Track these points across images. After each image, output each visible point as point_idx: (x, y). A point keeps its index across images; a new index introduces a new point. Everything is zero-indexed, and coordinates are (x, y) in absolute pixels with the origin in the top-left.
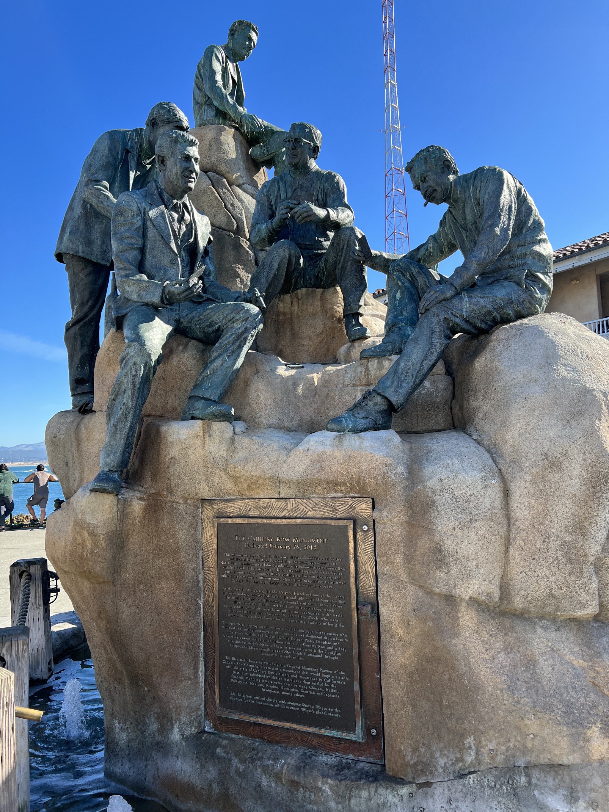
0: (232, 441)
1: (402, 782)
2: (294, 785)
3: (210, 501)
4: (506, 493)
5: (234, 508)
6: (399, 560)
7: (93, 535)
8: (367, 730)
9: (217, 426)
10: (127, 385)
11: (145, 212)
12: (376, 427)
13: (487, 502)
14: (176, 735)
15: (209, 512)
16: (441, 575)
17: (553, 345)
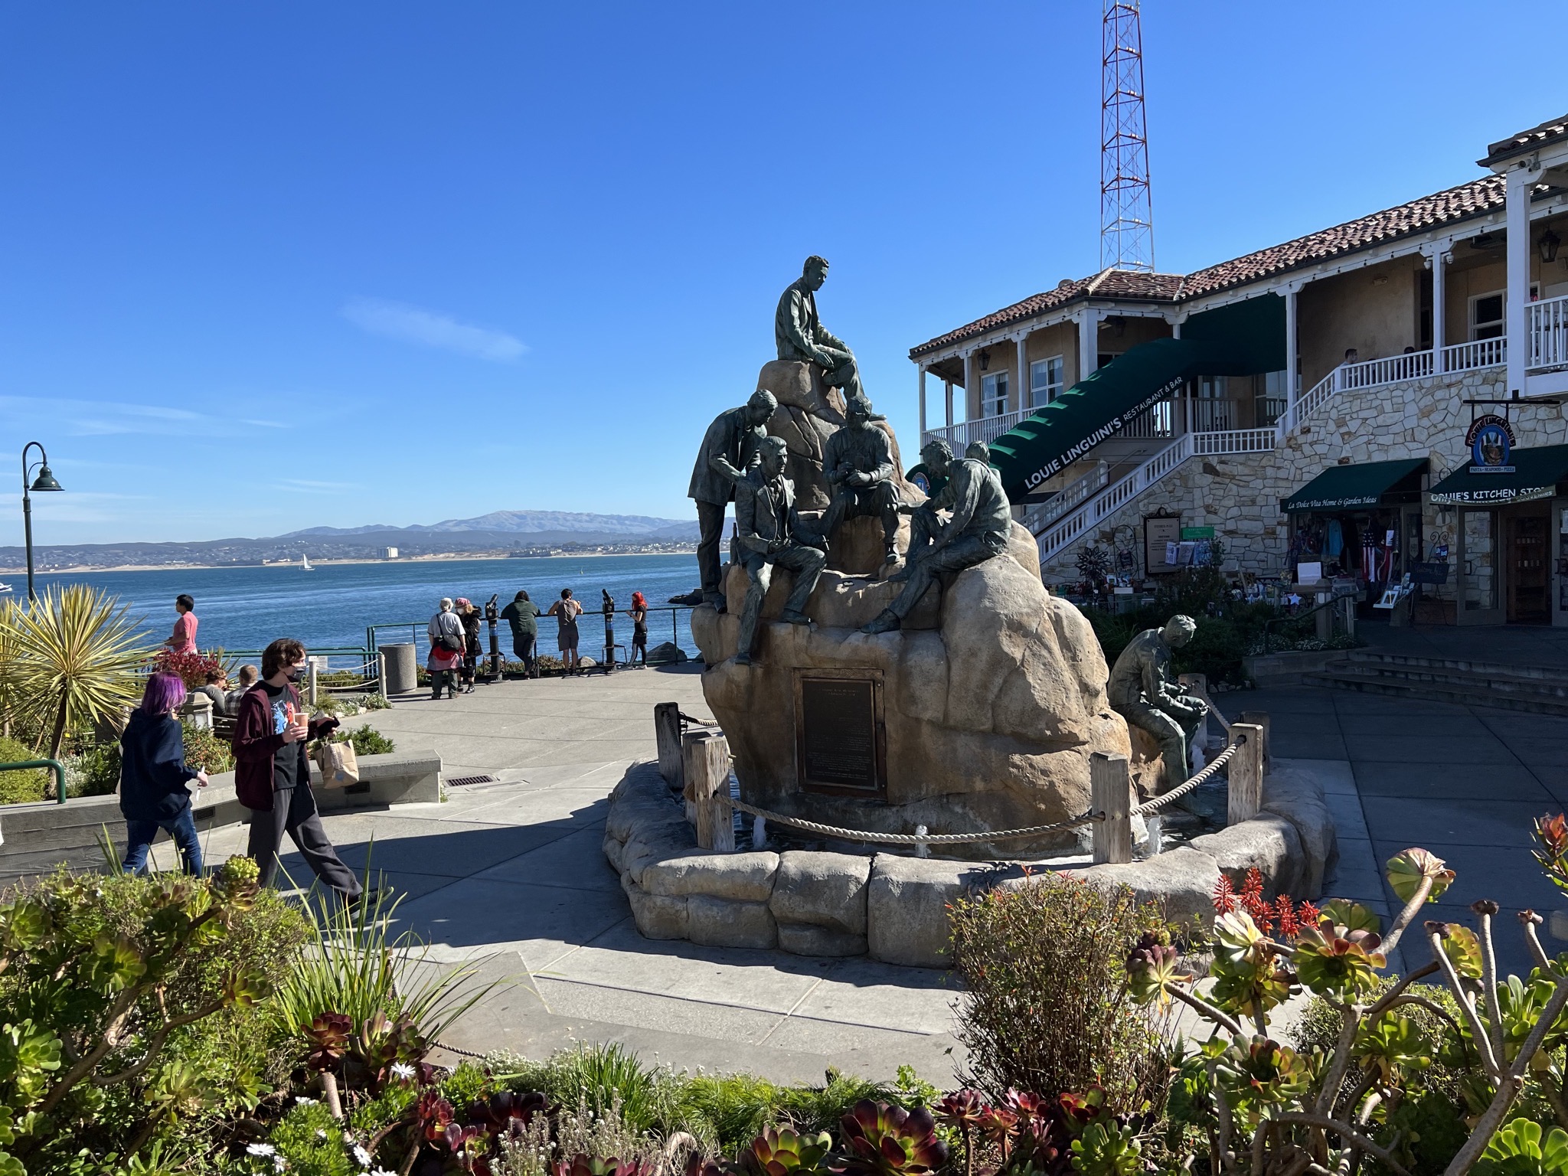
0: (810, 636)
1: (894, 806)
2: (845, 812)
3: (799, 669)
4: (949, 669)
5: (811, 673)
6: (894, 701)
7: (738, 686)
8: (880, 786)
9: (801, 628)
10: (752, 606)
11: (756, 492)
12: (889, 630)
13: (938, 673)
14: (783, 793)
15: (798, 675)
16: (913, 708)
17: (986, 586)
